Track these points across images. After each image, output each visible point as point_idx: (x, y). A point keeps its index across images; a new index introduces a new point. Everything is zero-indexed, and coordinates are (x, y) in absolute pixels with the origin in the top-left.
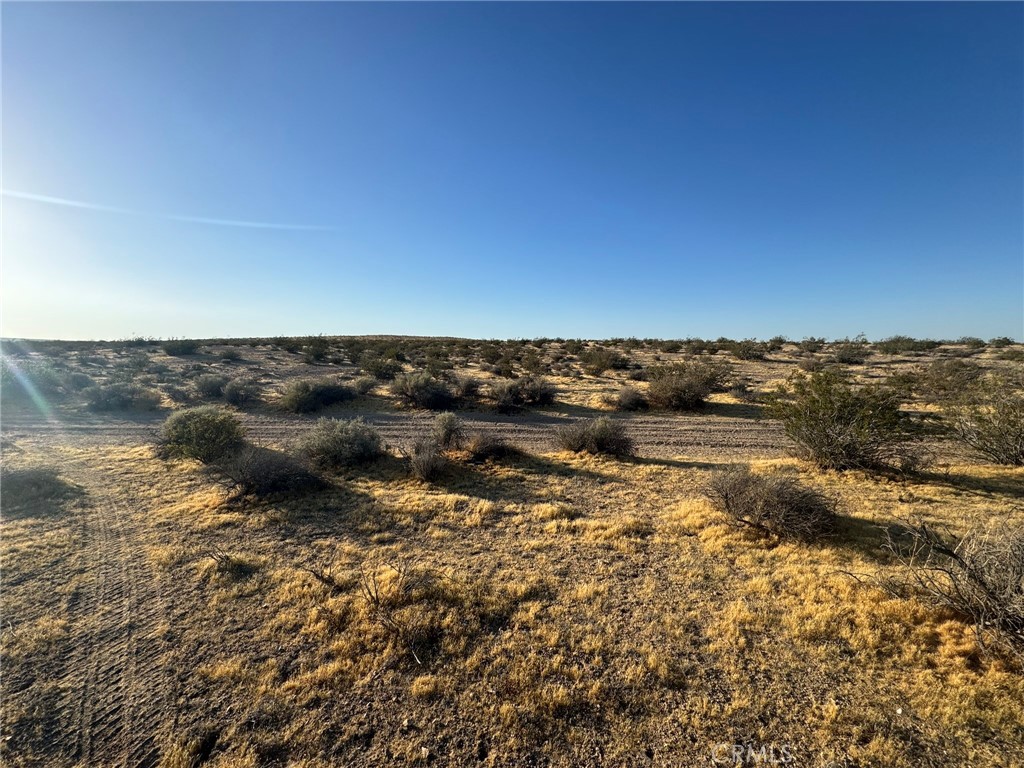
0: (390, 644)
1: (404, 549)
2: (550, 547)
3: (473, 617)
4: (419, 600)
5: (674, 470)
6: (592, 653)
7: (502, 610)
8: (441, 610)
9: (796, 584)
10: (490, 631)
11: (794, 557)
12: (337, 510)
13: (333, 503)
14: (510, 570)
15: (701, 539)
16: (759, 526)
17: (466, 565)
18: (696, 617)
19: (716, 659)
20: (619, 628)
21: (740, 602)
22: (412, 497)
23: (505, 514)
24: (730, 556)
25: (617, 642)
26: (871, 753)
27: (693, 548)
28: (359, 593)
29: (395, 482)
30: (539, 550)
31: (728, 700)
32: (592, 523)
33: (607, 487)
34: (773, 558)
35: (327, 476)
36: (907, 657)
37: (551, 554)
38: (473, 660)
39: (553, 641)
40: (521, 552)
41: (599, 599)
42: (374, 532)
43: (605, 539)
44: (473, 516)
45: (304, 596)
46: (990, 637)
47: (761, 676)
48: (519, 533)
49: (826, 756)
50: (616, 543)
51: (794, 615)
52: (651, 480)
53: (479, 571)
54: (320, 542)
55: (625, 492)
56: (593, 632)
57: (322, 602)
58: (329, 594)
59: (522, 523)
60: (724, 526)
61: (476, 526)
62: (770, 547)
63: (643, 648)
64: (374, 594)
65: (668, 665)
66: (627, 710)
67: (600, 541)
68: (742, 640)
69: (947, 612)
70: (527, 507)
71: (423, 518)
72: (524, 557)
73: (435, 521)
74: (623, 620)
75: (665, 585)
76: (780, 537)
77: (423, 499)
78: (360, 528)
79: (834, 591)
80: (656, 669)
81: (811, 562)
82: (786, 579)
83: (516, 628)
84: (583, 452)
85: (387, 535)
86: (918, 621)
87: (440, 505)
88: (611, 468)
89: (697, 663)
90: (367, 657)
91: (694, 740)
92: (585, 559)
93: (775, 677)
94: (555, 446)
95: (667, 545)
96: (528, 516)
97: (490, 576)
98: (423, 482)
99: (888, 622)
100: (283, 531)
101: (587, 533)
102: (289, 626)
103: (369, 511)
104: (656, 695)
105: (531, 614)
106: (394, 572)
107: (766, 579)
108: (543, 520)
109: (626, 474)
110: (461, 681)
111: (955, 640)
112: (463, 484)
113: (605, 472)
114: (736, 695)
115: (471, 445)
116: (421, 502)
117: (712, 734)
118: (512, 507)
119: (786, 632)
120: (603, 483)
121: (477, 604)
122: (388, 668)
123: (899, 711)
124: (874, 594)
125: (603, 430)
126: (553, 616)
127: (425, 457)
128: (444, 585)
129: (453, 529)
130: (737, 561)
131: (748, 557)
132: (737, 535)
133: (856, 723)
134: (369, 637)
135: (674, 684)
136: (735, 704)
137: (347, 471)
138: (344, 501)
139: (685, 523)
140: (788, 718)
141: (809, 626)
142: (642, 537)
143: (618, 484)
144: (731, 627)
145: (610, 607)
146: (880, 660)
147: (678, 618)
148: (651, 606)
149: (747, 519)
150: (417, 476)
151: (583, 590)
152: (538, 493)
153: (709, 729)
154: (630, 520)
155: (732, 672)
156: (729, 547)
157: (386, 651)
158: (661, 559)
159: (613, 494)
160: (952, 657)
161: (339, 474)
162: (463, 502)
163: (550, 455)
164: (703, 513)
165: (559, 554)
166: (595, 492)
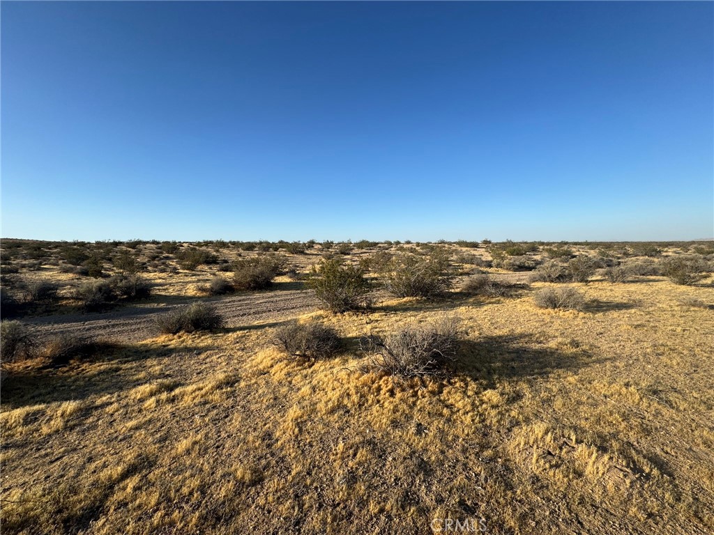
2: (150, 421)
3: (53, 527)
5: (253, 332)
6: (191, 493)
7: (94, 502)
9: (323, 383)
11: (322, 368)
14: (104, 459)
15: (272, 375)
16: (304, 356)
17: (43, 477)
18: (269, 428)
19: (282, 450)
20: (214, 462)
21: (295, 406)
23: (97, 408)
24: (289, 379)
25: (213, 473)
26: (357, 460)
27: (267, 382)
30: (137, 428)
31: (290, 472)
32: (190, 388)
33: (202, 356)
34: (312, 373)
36: (370, 402)
37: (150, 427)
39: (153, 502)
40: (117, 437)
41: (197, 447)
43: (202, 397)
44: (52, 422)
46: (396, 379)
47: (307, 447)
48: (115, 420)
49: (339, 475)
50: (210, 397)
51: (323, 402)
52: (238, 342)
53: (62, 476)
55: (218, 356)
56: (192, 476)
59: (117, 410)
60: (285, 361)
61: (57, 431)
62: (310, 367)
63: (233, 468)
65: (252, 470)
66: (222, 520)
67: (197, 400)
68: (297, 430)
69: (383, 373)
70: (123, 394)
72: (121, 440)
74: (218, 454)
75: (248, 413)
76: (315, 358)
79: (340, 381)
80: (243, 477)
81: (331, 368)
82: (318, 383)
83: (111, 511)
84: (181, 333)
86: (373, 382)
88: (206, 340)
89: (271, 458)
91: (269, 512)
92: (184, 419)
93: (314, 444)
94: (153, 333)
95: (249, 386)
96: (124, 402)
97: (78, 475)
99: (363, 387)
101: (186, 398)
104: (243, 496)
105: (129, 490)
107: (309, 386)
108: (142, 400)
109: (219, 342)
111: (387, 383)
112: (37, 392)
113: (201, 345)
114: (294, 466)
117: (281, 500)
118: (104, 398)
119: (319, 414)
120: (199, 354)
121: (60, 511)
123: (368, 431)
124: (357, 375)
125: (197, 312)
126: (153, 480)
129: (22, 445)
130: (293, 382)
131: (299, 376)
132: (293, 365)
133: (351, 448)
135: (256, 482)
136: (293, 473)
139: (261, 367)
140: (321, 464)
141: (330, 405)
142: (231, 386)
143: (212, 352)
144: (290, 425)
145: (206, 449)
146: (360, 409)
147: (257, 434)
148: (239, 434)
149: (298, 353)
151: (183, 445)
152: (135, 378)
153: (278, 498)
154: (221, 376)
155: (291, 452)
156: (288, 374)
158: (245, 397)
159: (208, 360)
160: (385, 394)
162: (37, 412)
163: (148, 341)
164: (272, 357)
165: (159, 424)
166: (192, 363)
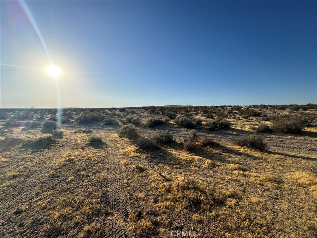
0: (184, 201)
1: (184, 172)
2: (236, 180)
3: (211, 199)
4: (192, 189)
5: (288, 158)
6: (261, 225)
7: (221, 199)
8: (199, 194)
10: (218, 205)
12: (163, 156)
13: (162, 154)
14: (222, 185)
15: (310, 190)
17: (205, 180)
20: (273, 218)
22: (184, 155)
23: (217, 165)
25: (273, 224)
28: (173, 182)
29: (179, 150)
30: (232, 180)
32: (253, 174)
33: (257, 161)
35: (159, 146)
37: (237, 182)
38: (213, 214)
39: (243, 215)
40: (225, 180)
41: (261, 205)
42: (174, 165)
43: (260, 181)
44: (205, 164)
45: (158, 180)
48: (223, 173)
50: (265, 184)
52: (278, 161)
53: (210, 183)
54: (160, 165)
55: (266, 164)
56: (261, 217)
57: (163, 183)
58: (165, 181)
59: (223, 170)
61: (207, 168)
63: (287, 230)
64: (178, 184)
67: (258, 182)
70: (225, 164)
71: (189, 162)
72: (226, 182)
73: (192, 164)
74: (274, 215)
75: (294, 206)
77: (188, 156)
78: (170, 163)
83: (227, 207)
84: (244, 147)
85: (178, 166)
87: (194, 159)
88: (258, 154)
90: (178, 203)
92: (252, 187)
94: (233, 144)
95: (292, 189)
96: (226, 168)
97: (214, 186)
98: (187, 151)
100: (150, 160)
101: (251, 178)
102: (155, 188)
103: (172, 158)
105: (232, 203)
106: (182, 178)
108: (231, 170)
109: (265, 157)
110: (209, 220)
112: (200, 153)
113: (255, 155)
115: (202, 141)
116: (188, 158)
118: (219, 163)
120: (255, 159)
121: (212, 195)
122: (184, 208)
125: (253, 139)
127: (187, 143)
128: (199, 186)
129: (199, 168)
134: (178, 197)
137: (164, 145)
138: (165, 154)
139: (300, 181)
142: (278, 184)
143: (262, 161)
145: (267, 209)
147: (304, 222)
148: (288, 213)
150: (185, 149)
151: (254, 199)
152: (228, 160)
154: (271, 176)
157: (183, 203)
158: (289, 194)
159: (260, 164)
161: (162, 146)
162: (201, 159)
163: (230, 146)
165: (240, 183)
166: (252, 162)
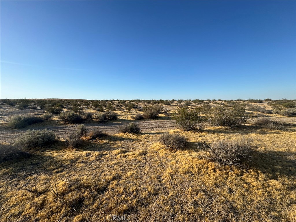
0: (64, 208)
1: (67, 173)
2: (119, 162)
3: (95, 190)
4: (75, 190)
5: (151, 135)
6: (133, 192)
7: (105, 186)
8: (83, 191)
9: (181, 161)
10: (101, 193)
11: (180, 154)
12: (37, 164)
13: (35, 162)
14: (106, 172)
15: (159, 153)
16: (172, 147)
17: (91, 174)
18: (159, 174)
19: (165, 184)
20: (140, 182)
21: (169, 168)
22: (70, 154)
23: (104, 155)
24: (166, 156)
25: (140, 186)
26: (198, 197)
27: (157, 156)
28: (49, 193)
29: (62, 150)
30: (115, 164)
31: (168, 194)
32: (131, 153)
33: (134, 142)
34: (176, 155)
35: (32, 152)
36: (203, 172)
37: (119, 165)
38: (96, 204)
39: (121, 191)
40: (110, 166)
41: (134, 175)
42: (54, 169)
43: (135, 157)
44: (93, 157)
45: (23, 200)
46: (217, 164)
47: (175, 185)
48: (109, 160)
49: (190, 201)
50: (137, 158)
51: (181, 168)
52: (146, 139)
53: (96, 175)
54: (30, 177)
55: (139, 143)
56: (133, 185)
57: (32, 200)
58: (35, 196)
59: (109, 157)
60: (164, 149)
61: (94, 160)
62: (175, 152)
63: (147, 186)
64: (56, 192)
65: (154, 189)
66: (144, 205)
67: (133, 158)
68: (170, 177)
69: (209, 160)
70: (111, 152)
71: (73, 161)
72: (111, 167)
73: (79, 161)
74: (141, 179)
75: (151, 167)
76: (177, 149)
77: (74, 154)
78: (48, 169)
79: (189, 160)
80: (151, 191)
81: (184, 154)
82: (179, 160)
83: (110, 190)
84: (126, 133)
85: (60, 169)
86: (204, 164)
87: (81, 156)
88: (135, 137)
89: (160, 186)
90: (54, 215)
91: (161, 208)
92: (129, 164)
93: (178, 185)
94: (118, 132)
95: (151, 156)
96: (111, 154)
97: (100, 176)
98: (73, 149)
99: (199, 165)
101: (129, 156)
102: (16, 214)
103: (52, 162)
104: (151, 198)
105: (114, 185)
106: (64, 182)
107: (174, 160)
108: (116, 155)
109: (139, 138)
110: (92, 213)
111: (212, 165)
112: (88, 147)
113: (133, 138)
114: (170, 192)
115: (91, 134)
116: (73, 156)
117: (165, 204)
118: (106, 152)
119: (180, 173)
120: (133, 141)
121: (96, 186)
122: (63, 217)
123: (203, 185)
124: (196, 159)
125: (132, 126)
126: (121, 183)
127: (74, 140)
128: (84, 182)
129: (86, 163)
130: (168, 157)
131: (170, 155)
132: (167, 150)
133: (195, 191)
134: (55, 208)
135: (155, 194)
136: (170, 195)
137: (41, 148)
138: (40, 160)
139: (155, 149)
140: (182, 194)
141: (184, 170)
142: (144, 155)
143: (137, 141)
144: (168, 175)
145: (137, 177)
146: (199, 175)
147: (155, 175)
148: (148, 174)
149: (169, 146)
150: (71, 147)
151: (129, 173)
152: (114, 147)
153: (164, 203)
154: (141, 151)
155: (169, 186)
156: (166, 154)
157: (62, 211)
158: (150, 160)
159: (136, 144)
160: (211, 170)
161: (38, 150)
162: (89, 153)
163: (117, 135)
164: (159, 146)
165: (122, 164)
166: (131, 144)
